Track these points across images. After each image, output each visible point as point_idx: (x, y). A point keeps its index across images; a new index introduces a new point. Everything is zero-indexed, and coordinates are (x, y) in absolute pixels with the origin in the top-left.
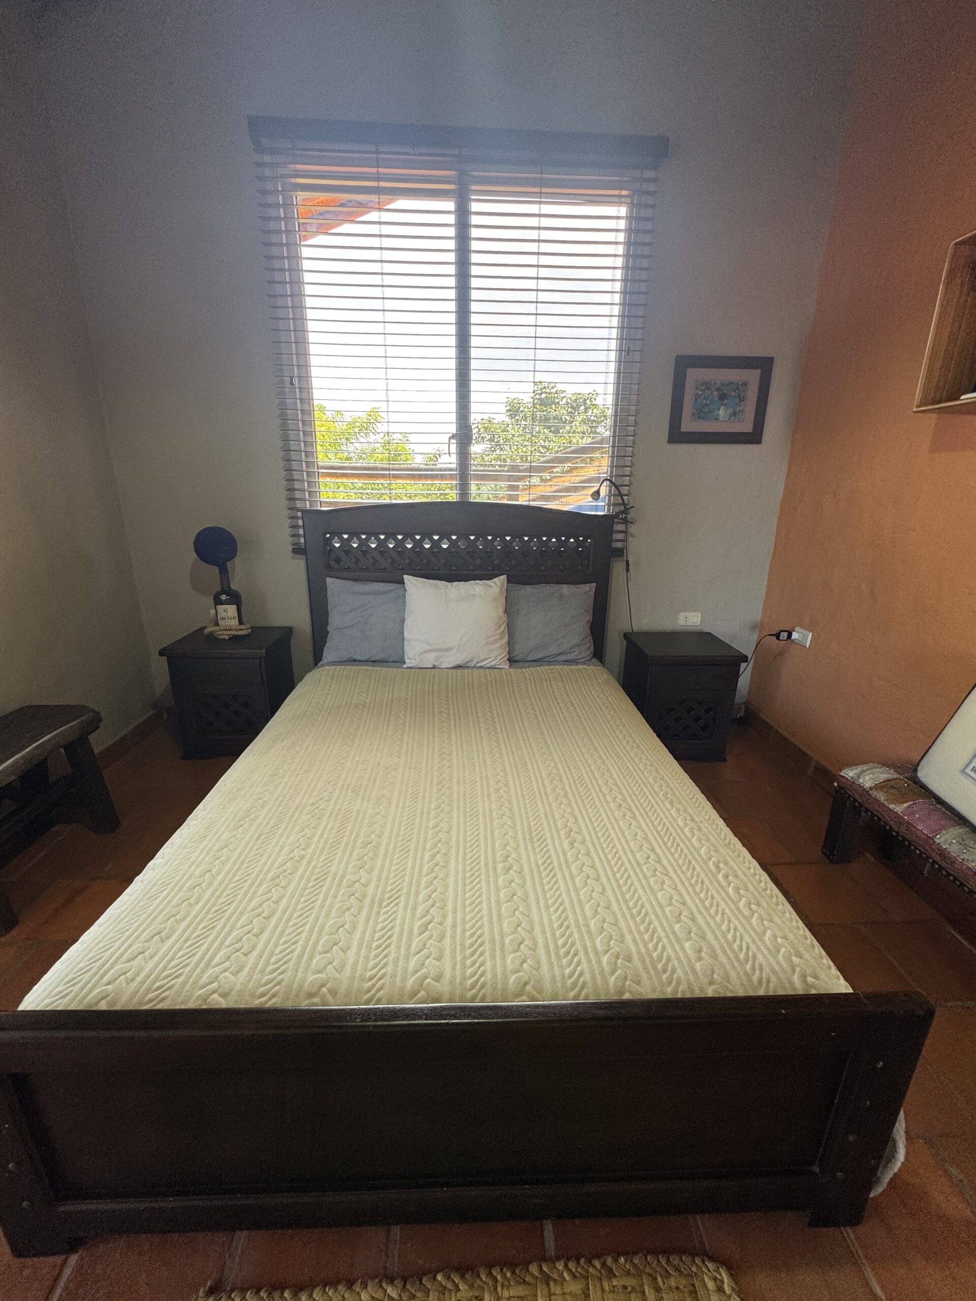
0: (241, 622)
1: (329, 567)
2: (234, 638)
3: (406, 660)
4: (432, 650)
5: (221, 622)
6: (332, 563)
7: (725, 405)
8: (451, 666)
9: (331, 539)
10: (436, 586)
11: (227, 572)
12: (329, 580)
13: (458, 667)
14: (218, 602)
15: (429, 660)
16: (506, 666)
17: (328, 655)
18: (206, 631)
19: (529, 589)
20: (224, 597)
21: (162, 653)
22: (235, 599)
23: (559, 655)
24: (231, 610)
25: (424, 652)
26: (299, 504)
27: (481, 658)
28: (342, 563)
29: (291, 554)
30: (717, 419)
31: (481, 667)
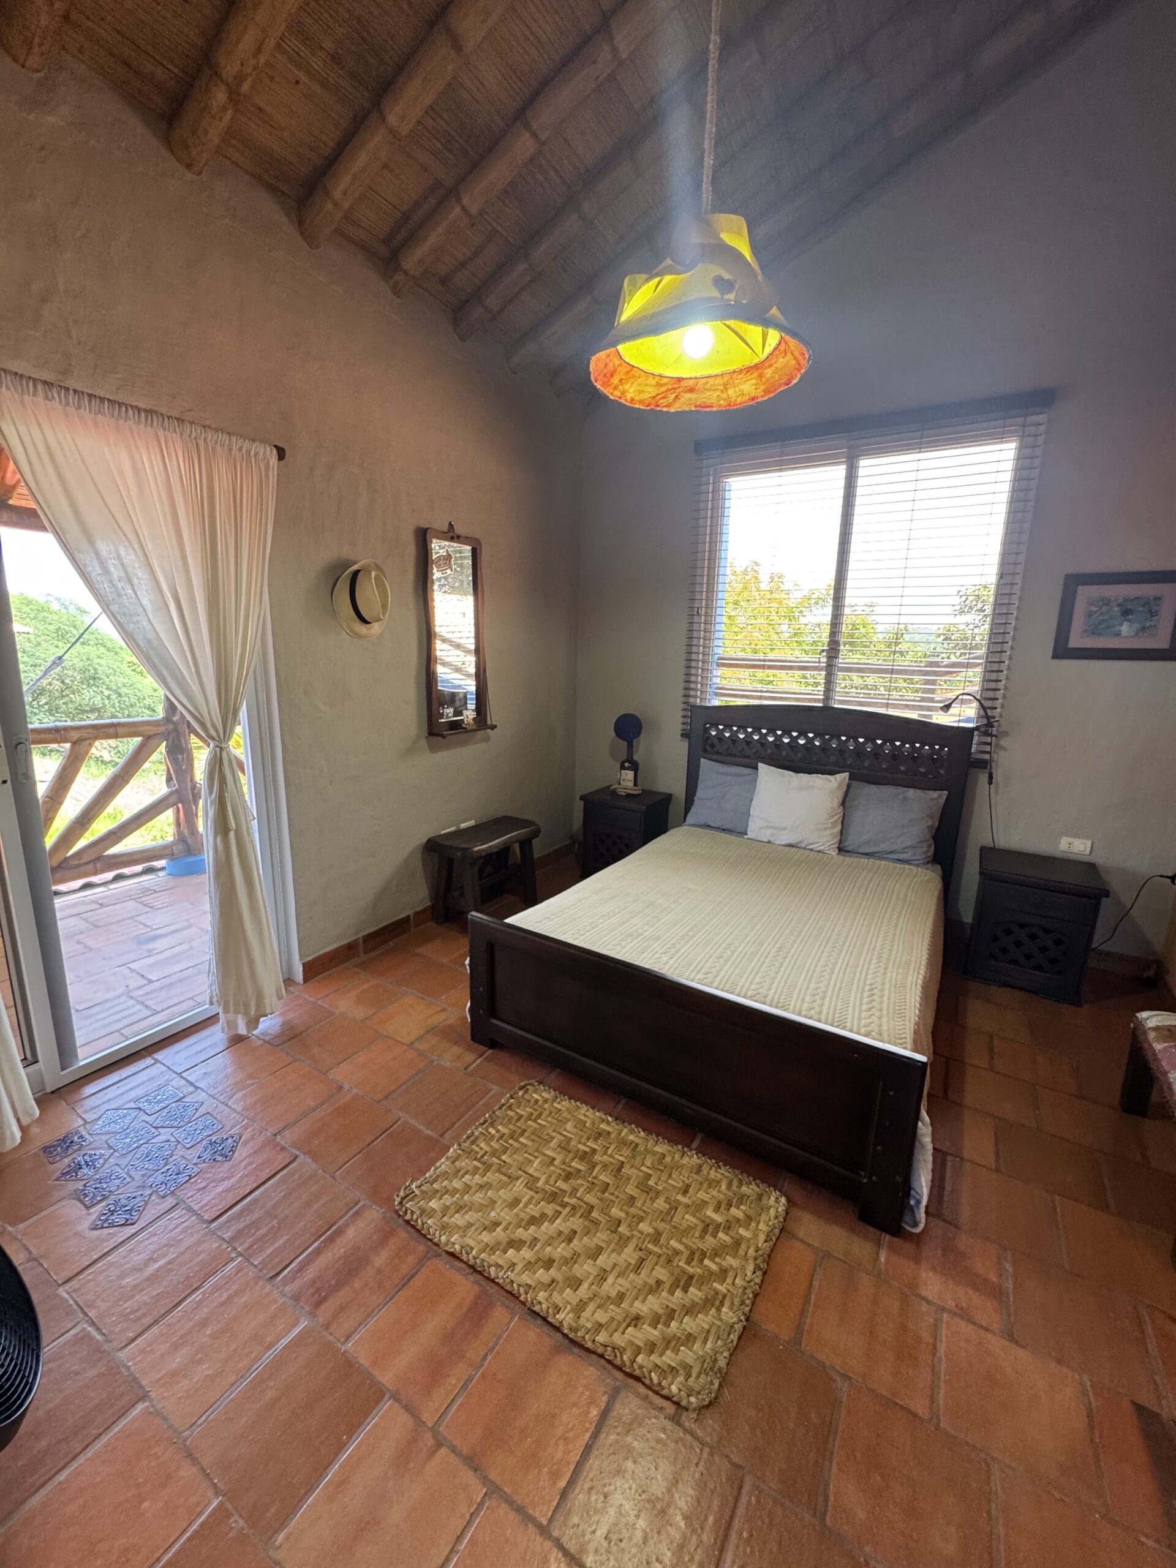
0: (635, 784)
1: (705, 750)
2: (629, 796)
3: (749, 833)
4: (768, 827)
5: (622, 782)
6: (708, 748)
7: (1128, 620)
8: (783, 843)
9: (709, 729)
10: (783, 775)
11: (632, 747)
12: (702, 760)
13: (791, 845)
14: (623, 768)
15: (765, 836)
16: (834, 853)
17: (690, 818)
18: (612, 788)
19: (873, 788)
20: (627, 764)
21: (582, 798)
22: (635, 767)
23: (891, 852)
24: (630, 775)
25: (761, 828)
26: (691, 700)
27: (811, 841)
28: (715, 749)
29: (680, 737)
30: (1120, 635)
31: (811, 850)
